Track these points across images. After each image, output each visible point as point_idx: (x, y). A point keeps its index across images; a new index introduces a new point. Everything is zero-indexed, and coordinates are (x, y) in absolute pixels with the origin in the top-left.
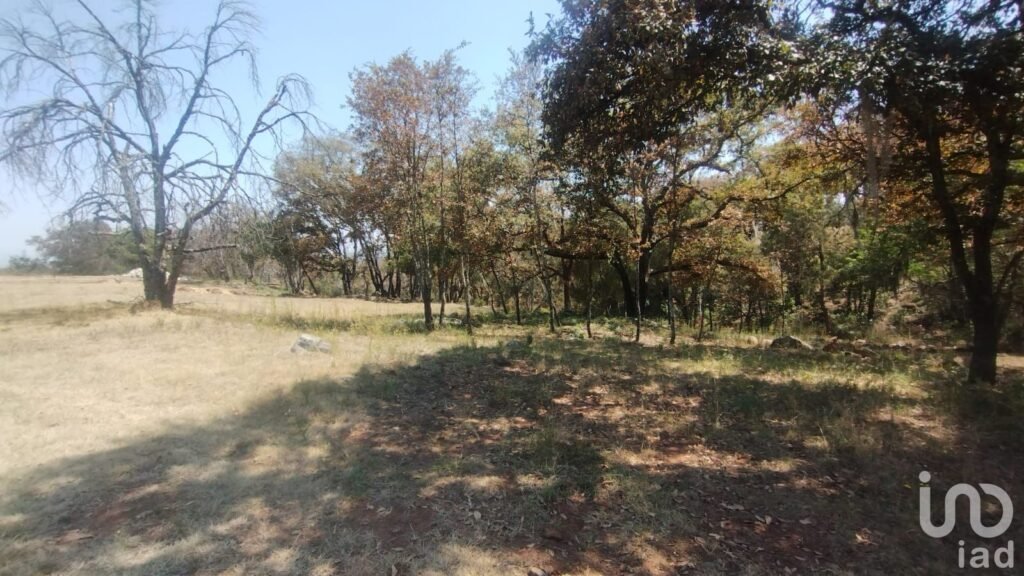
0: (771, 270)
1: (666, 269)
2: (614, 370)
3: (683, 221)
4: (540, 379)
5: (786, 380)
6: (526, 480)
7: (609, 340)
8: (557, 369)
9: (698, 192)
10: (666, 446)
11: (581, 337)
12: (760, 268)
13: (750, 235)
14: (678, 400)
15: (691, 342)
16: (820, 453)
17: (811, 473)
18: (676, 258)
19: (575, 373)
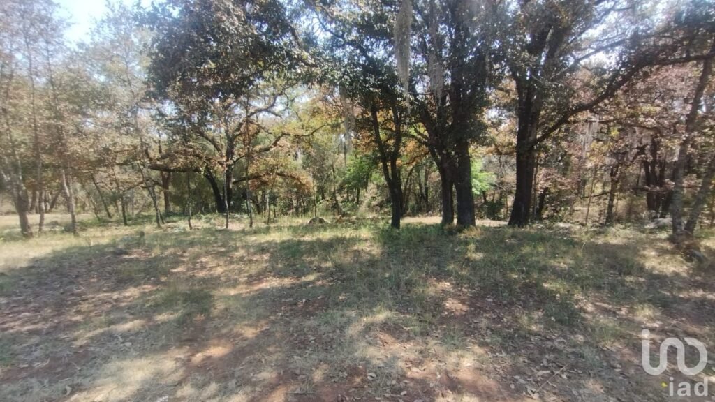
0: (307, 179)
1: (244, 179)
2: (213, 247)
3: (254, 147)
4: (157, 259)
5: (314, 238)
6: (161, 318)
7: (205, 229)
8: (171, 250)
9: (263, 128)
10: (251, 282)
11: (184, 229)
12: (301, 178)
13: (296, 157)
14: (257, 257)
15: (263, 226)
16: (327, 269)
17: (324, 278)
18: (250, 171)
19: (185, 252)
